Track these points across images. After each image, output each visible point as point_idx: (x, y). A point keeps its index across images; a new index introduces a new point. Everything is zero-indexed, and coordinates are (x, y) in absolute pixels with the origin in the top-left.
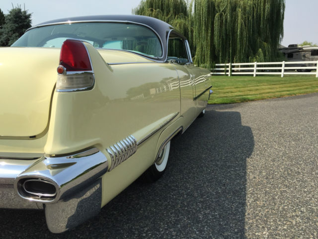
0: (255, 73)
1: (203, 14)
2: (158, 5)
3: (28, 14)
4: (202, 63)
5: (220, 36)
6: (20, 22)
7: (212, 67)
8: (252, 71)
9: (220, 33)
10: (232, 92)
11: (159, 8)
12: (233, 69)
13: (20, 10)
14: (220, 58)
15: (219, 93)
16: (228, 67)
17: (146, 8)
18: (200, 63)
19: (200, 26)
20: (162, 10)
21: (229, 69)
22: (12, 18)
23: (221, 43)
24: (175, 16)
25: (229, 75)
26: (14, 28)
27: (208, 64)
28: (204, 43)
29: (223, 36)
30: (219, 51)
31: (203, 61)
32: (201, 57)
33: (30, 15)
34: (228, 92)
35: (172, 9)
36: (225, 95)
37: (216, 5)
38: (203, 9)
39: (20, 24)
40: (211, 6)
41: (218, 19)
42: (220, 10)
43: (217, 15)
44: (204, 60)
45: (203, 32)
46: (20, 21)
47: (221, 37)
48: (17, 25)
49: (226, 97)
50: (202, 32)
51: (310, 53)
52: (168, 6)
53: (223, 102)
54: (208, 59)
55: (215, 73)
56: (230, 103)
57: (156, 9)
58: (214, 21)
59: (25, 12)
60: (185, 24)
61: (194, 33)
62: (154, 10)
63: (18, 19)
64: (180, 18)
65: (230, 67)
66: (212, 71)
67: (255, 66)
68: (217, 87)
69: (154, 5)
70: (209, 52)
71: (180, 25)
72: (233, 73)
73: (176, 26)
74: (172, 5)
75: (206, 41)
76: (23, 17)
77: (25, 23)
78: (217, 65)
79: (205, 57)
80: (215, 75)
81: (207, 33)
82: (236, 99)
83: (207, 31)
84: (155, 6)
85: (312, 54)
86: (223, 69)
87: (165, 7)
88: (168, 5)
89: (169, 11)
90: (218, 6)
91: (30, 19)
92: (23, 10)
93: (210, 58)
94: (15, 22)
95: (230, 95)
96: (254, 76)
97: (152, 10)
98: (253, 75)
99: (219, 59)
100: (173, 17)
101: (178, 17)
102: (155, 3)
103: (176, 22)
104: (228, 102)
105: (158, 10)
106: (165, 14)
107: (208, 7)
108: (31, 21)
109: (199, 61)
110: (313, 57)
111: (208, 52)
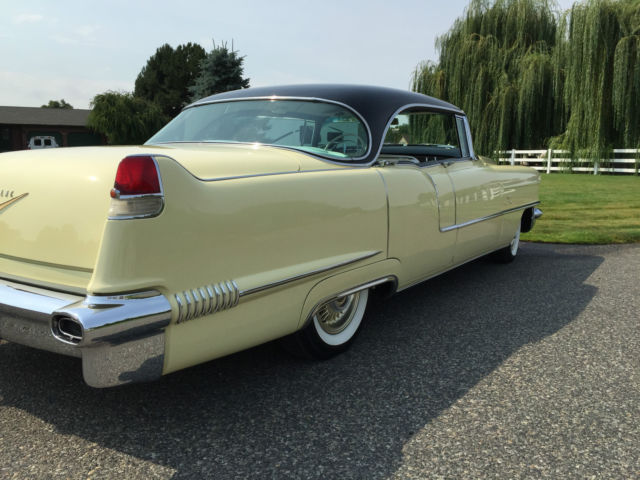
1: (588, 40)
2: (491, 27)
3: (237, 57)
4: (580, 146)
5: (627, 88)
6: (224, 74)
7: (604, 156)
9: (628, 81)
10: (617, 218)
11: (491, 33)
13: (225, 51)
14: (626, 136)
15: (584, 217)
17: (464, 34)
18: (576, 145)
19: (580, 67)
20: (500, 36)
22: (210, 67)
23: (628, 102)
24: (527, 46)
26: (214, 84)
27: (594, 149)
28: (589, 104)
29: (634, 88)
30: (623, 120)
31: (584, 143)
32: (580, 134)
33: (241, 59)
34: (606, 218)
35: (520, 34)
36: (595, 224)
37: (621, 20)
38: (588, 31)
39: (223, 77)
40: (608, 24)
41: (625, 52)
42: (629, 31)
43: (622, 41)
44: (586, 140)
45: (588, 79)
46: (223, 70)
47: (630, 90)
48: (217, 79)
49: (597, 228)
50: (584, 79)
52: (513, 27)
53: (581, 239)
54: (596, 137)
55: (611, 170)
56: (596, 244)
57: (485, 36)
58: (613, 54)
59: (233, 55)
60: (548, 63)
61: (567, 83)
62: (482, 38)
63: (219, 68)
64: (538, 51)
66: (604, 165)
68: (586, 203)
69: (482, 27)
70: (599, 123)
71: (536, 67)
73: (528, 68)
74: (521, 24)
75: (592, 99)
76: (229, 65)
77: (232, 75)
78: (616, 151)
79: (590, 133)
80: (611, 173)
81: (597, 80)
82: (615, 235)
83: (597, 75)
84: (485, 28)
86: (632, 161)
87: (505, 29)
88: (514, 24)
89: (515, 38)
90: (627, 23)
91: (241, 67)
92: (229, 52)
93: (601, 136)
94: (216, 73)
95: (608, 223)
97: (477, 38)
99: (623, 137)
100: (523, 48)
101: (533, 49)
102: (485, 24)
103: (529, 59)
104: (593, 239)
105: (489, 36)
106: (505, 43)
107: (603, 26)
108: (241, 70)
109: (574, 142)
111: (596, 123)
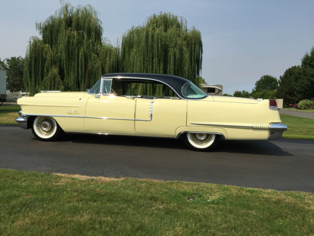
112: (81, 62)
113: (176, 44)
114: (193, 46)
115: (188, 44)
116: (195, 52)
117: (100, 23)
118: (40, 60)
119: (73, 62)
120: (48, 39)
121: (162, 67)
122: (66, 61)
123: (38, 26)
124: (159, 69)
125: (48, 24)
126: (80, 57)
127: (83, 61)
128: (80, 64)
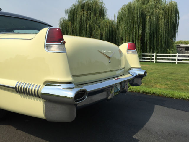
0: (177, 61)
8: (175, 60)
12: (157, 57)
16: (153, 56)
21: (154, 57)
25: (154, 62)
51: (185, 49)
65: (155, 56)
67: (177, 56)
72: (158, 61)
85: (186, 50)
86: (150, 57)
96: (177, 63)
98: (175, 63)
110: (186, 51)
112: (88, 32)
113: (153, 13)
114: (170, 14)
115: (165, 13)
116: (171, 18)
117: (104, 5)
118: (65, 32)
119: (83, 32)
120: (71, 19)
121: (140, 31)
122: (79, 31)
123: (66, 12)
124: (139, 33)
125: (72, 10)
126: (87, 28)
127: (89, 31)
128: (87, 33)
